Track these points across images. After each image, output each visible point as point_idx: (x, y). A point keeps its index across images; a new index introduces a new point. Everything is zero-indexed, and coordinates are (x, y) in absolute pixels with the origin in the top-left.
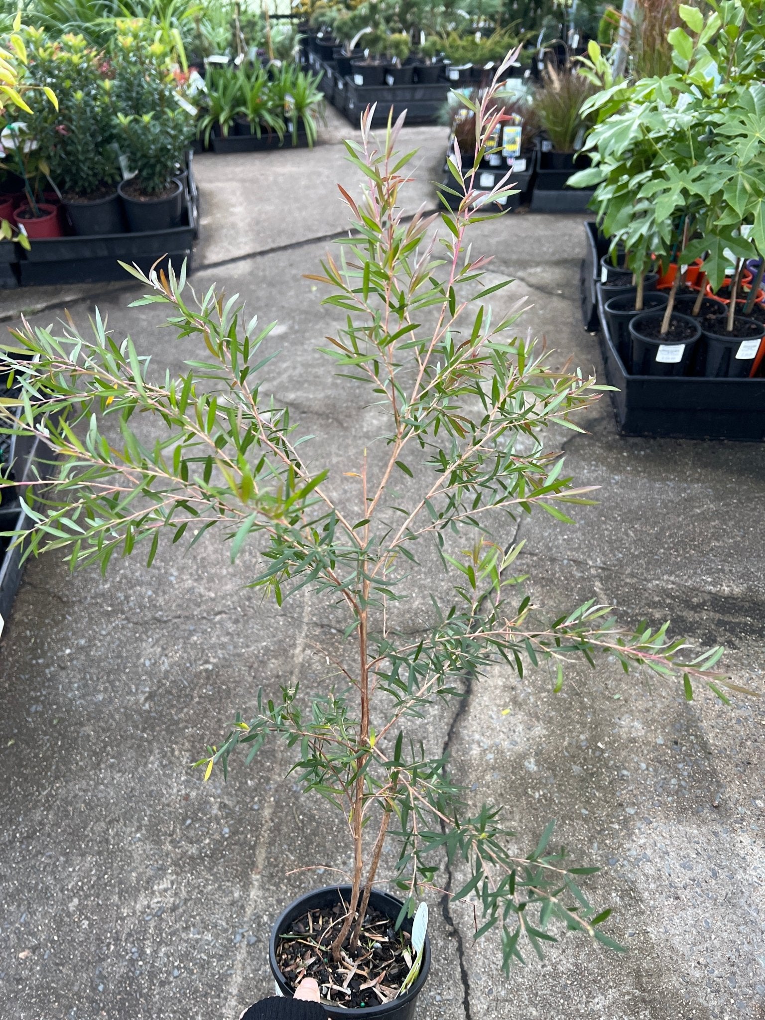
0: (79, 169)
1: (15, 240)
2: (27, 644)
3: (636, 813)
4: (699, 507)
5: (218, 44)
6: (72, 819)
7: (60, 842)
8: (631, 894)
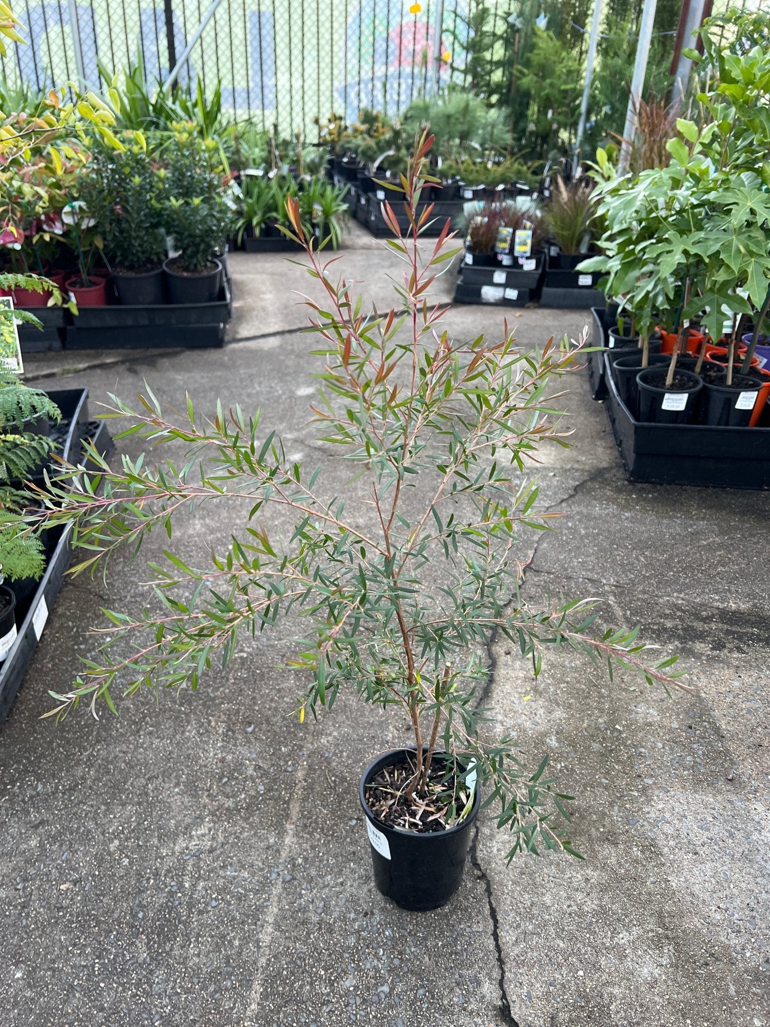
0: (130, 245)
1: (65, 306)
2: (69, 632)
3: (654, 783)
4: (705, 540)
5: (254, 160)
6: (113, 775)
7: (101, 794)
8: (651, 849)
